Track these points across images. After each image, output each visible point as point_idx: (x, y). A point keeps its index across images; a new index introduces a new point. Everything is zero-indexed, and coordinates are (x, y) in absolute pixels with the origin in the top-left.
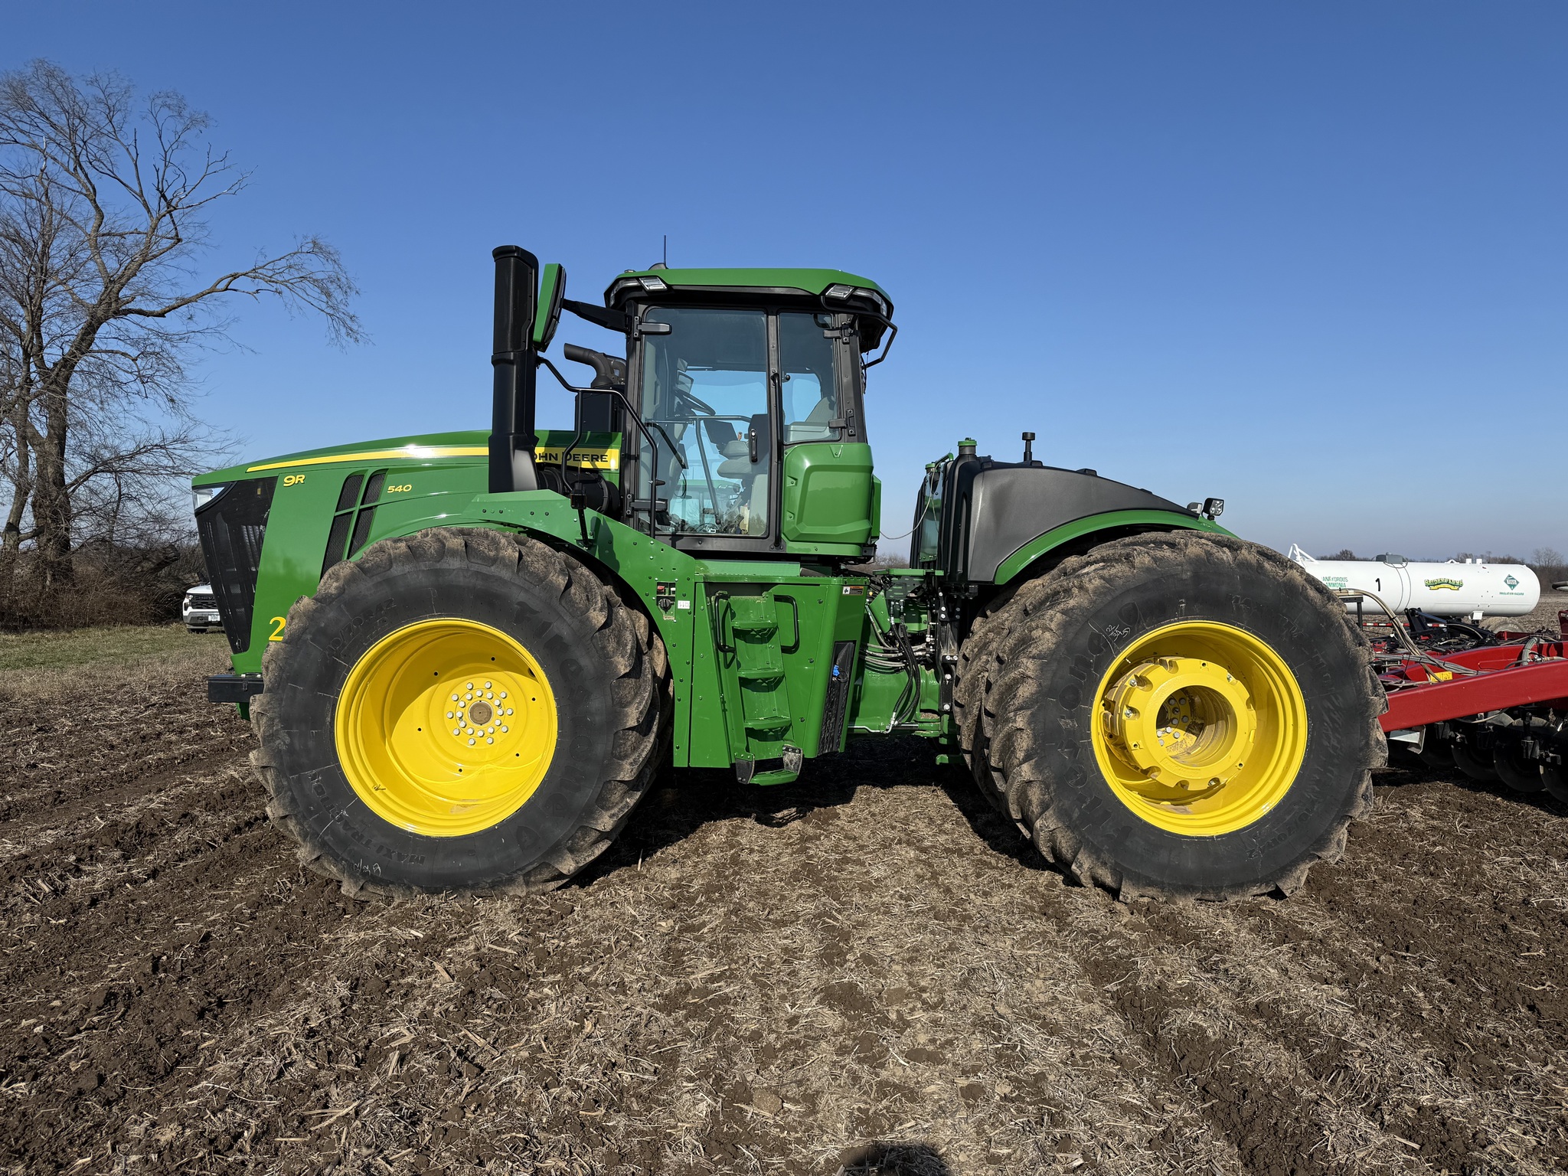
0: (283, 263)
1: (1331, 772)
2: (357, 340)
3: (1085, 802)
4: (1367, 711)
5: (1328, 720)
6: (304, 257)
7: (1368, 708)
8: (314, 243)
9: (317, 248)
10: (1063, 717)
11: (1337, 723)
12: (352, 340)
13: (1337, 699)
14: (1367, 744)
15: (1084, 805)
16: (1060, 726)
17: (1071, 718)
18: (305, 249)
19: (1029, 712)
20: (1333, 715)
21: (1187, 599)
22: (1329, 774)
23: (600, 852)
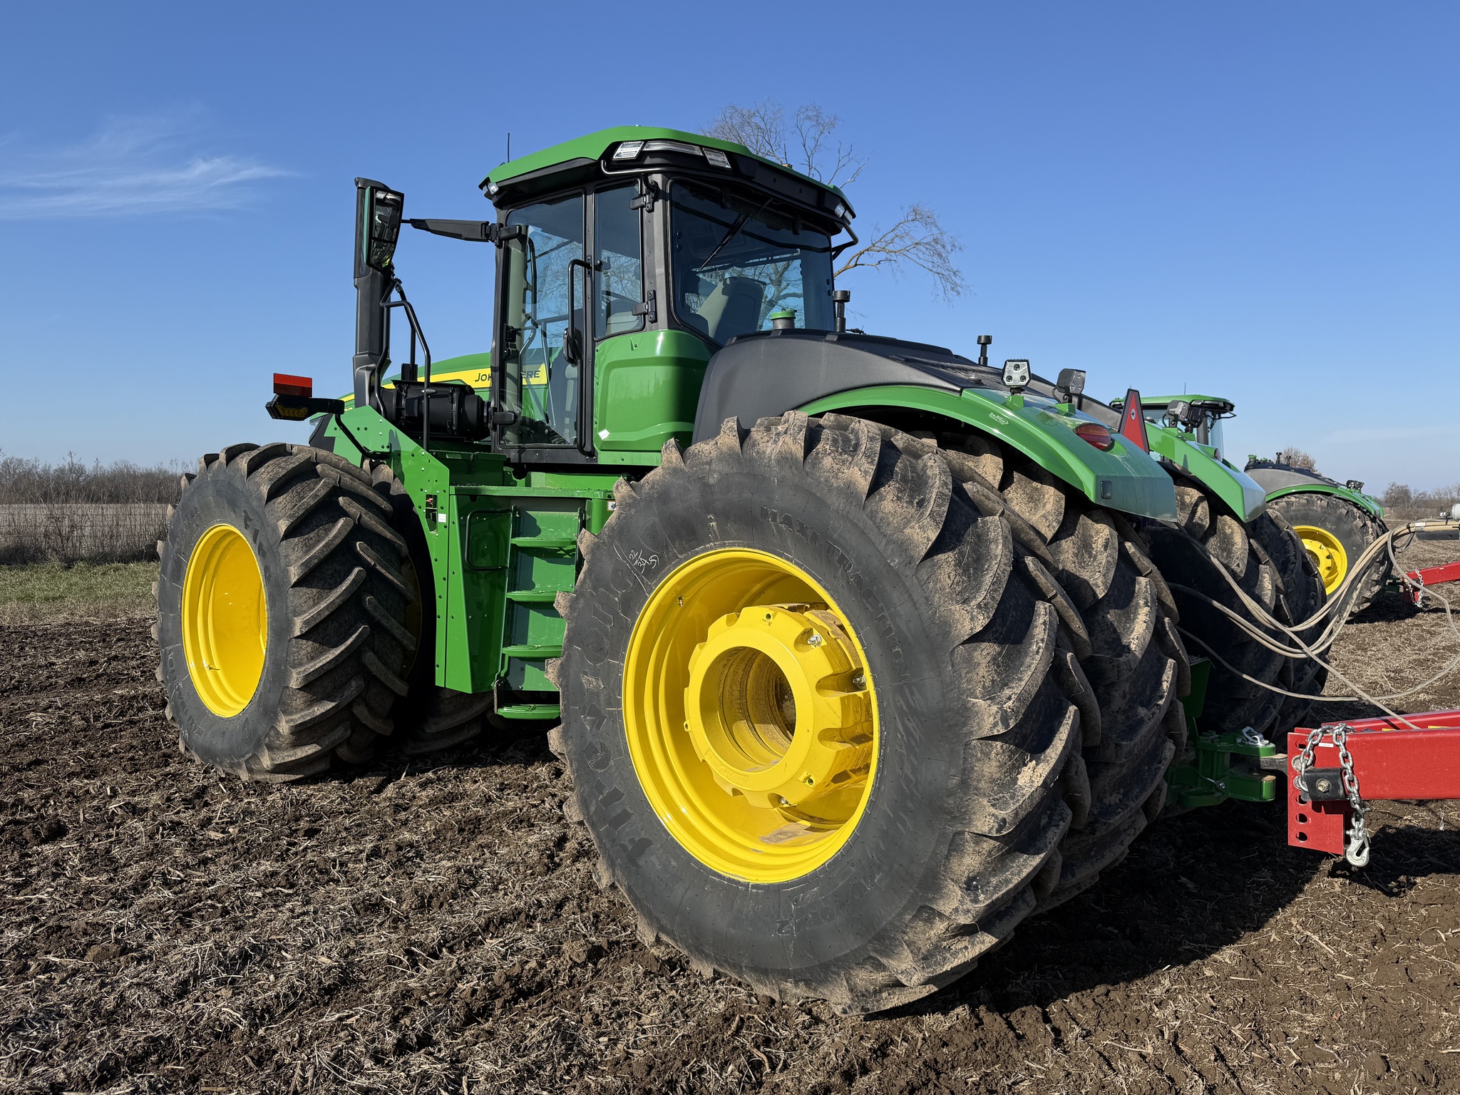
0: (892, 235)
1: (904, 824)
2: (958, 293)
3: (602, 793)
4: (965, 724)
5: (901, 729)
6: (910, 224)
7: (968, 718)
8: (914, 211)
9: (917, 215)
10: (586, 673)
11: (913, 737)
12: (954, 293)
13: (912, 694)
14: (965, 784)
15: (601, 797)
16: (582, 684)
17: (595, 675)
18: (910, 219)
19: (559, 662)
20: (907, 722)
21: (716, 515)
22: (899, 825)
23: (304, 755)
